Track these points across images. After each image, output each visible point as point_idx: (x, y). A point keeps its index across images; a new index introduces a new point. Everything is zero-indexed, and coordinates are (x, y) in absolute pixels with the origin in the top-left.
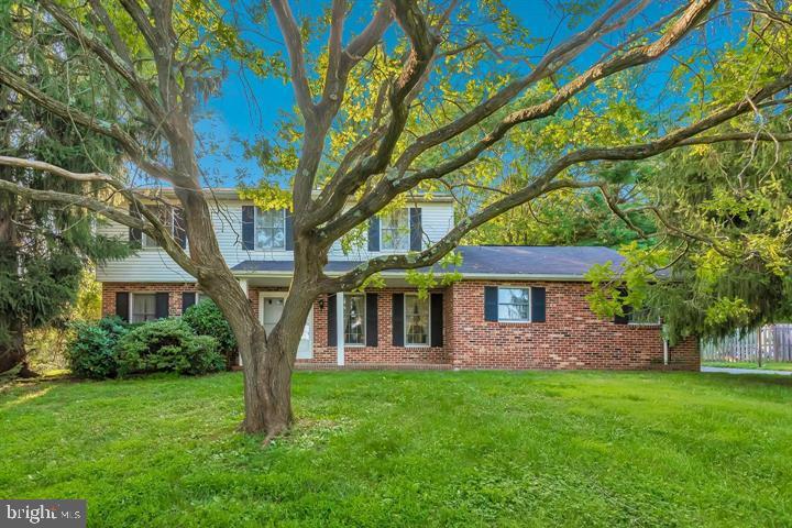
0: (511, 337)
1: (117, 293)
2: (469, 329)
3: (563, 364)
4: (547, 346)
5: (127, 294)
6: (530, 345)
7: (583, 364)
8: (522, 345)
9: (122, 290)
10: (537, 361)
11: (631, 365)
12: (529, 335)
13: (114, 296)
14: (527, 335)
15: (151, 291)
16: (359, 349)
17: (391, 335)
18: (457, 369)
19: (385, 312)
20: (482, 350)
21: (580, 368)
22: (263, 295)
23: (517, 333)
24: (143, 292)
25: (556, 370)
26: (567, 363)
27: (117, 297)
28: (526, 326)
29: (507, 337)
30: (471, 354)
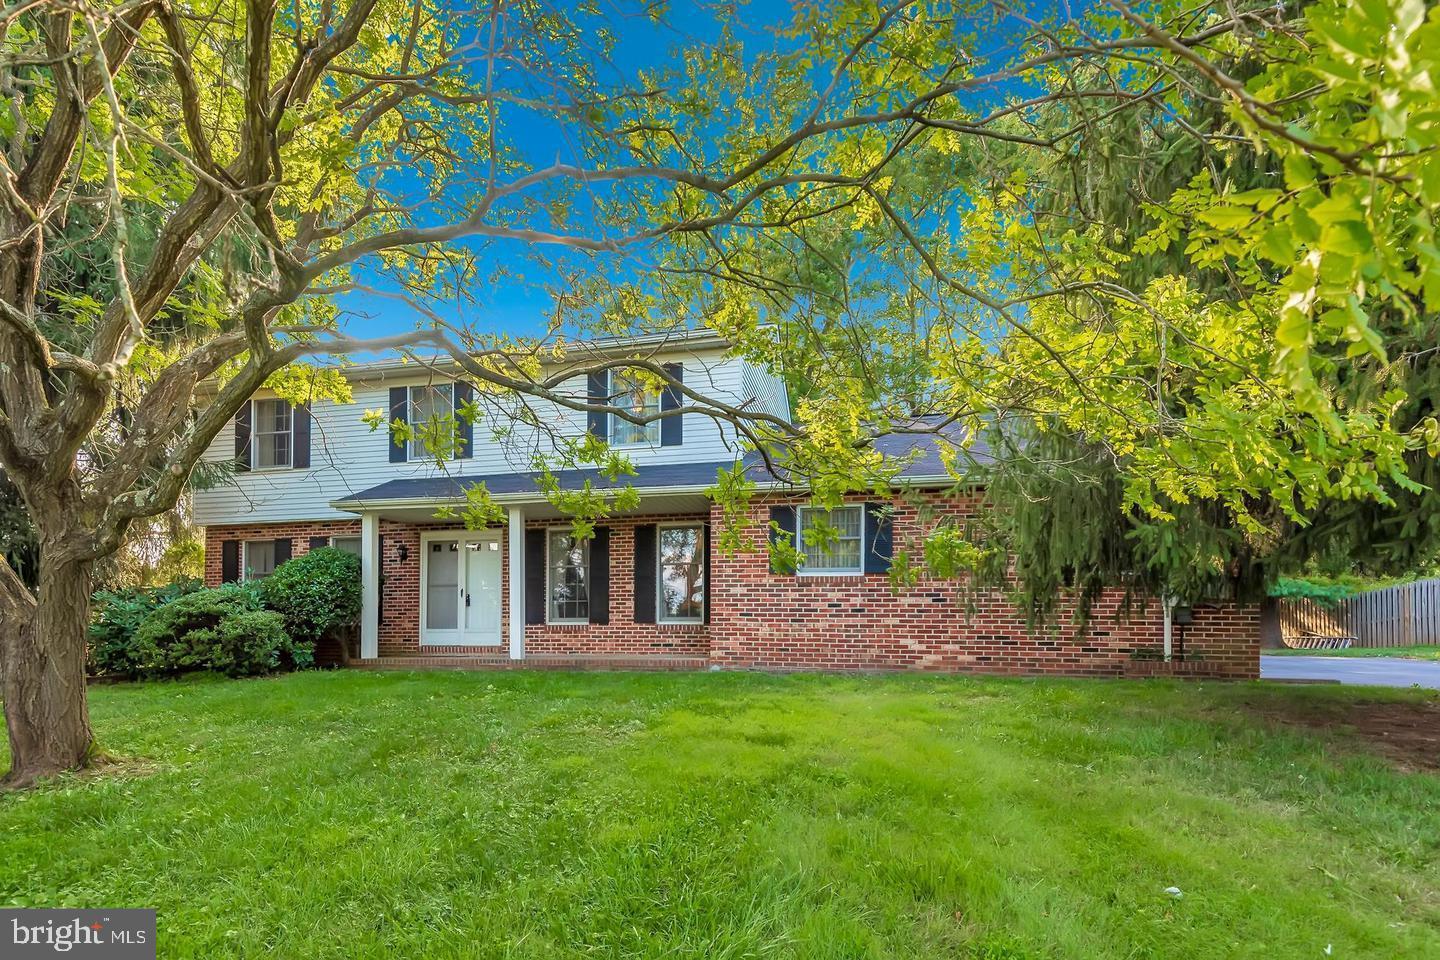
0: (820, 605)
1: (225, 543)
2: (738, 590)
3: (930, 659)
4: (896, 621)
5: (237, 544)
6: (859, 620)
7: (972, 658)
8: (844, 621)
9: (230, 537)
10: (875, 652)
11: (1084, 661)
12: (858, 601)
13: (220, 546)
14: (853, 600)
15: (269, 536)
16: (577, 629)
17: (631, 604)
18: (716, 668)
19: (622, 559)
20: (765, 631)
21: (964, 667)
22: (427, 537)
23: (834, 596)
24: (257, 538)
25: (913, 672)
26: (939, 657)
27: (224, 548)
28: (851, 582)
29: (813, 605)
30: (743, 639)
